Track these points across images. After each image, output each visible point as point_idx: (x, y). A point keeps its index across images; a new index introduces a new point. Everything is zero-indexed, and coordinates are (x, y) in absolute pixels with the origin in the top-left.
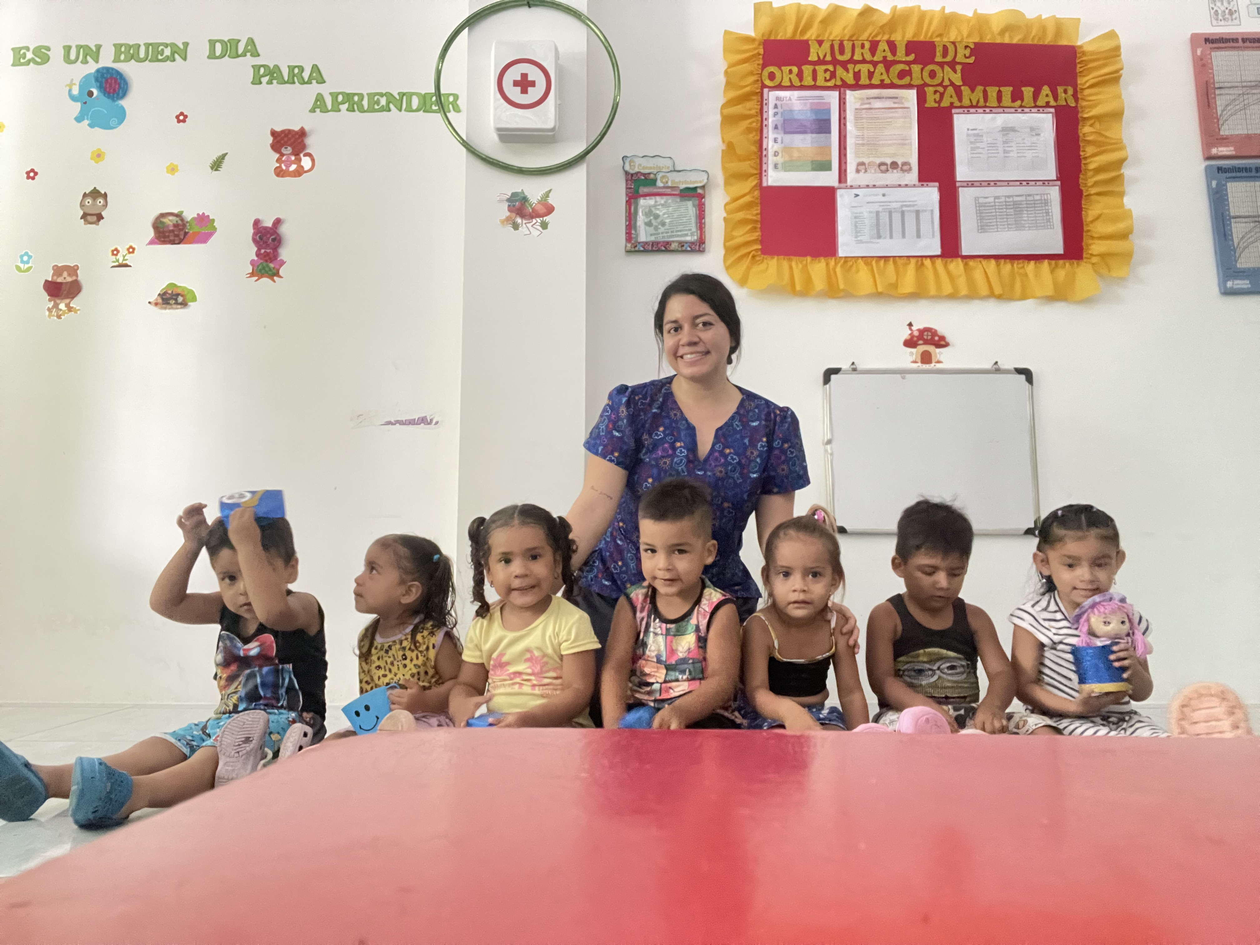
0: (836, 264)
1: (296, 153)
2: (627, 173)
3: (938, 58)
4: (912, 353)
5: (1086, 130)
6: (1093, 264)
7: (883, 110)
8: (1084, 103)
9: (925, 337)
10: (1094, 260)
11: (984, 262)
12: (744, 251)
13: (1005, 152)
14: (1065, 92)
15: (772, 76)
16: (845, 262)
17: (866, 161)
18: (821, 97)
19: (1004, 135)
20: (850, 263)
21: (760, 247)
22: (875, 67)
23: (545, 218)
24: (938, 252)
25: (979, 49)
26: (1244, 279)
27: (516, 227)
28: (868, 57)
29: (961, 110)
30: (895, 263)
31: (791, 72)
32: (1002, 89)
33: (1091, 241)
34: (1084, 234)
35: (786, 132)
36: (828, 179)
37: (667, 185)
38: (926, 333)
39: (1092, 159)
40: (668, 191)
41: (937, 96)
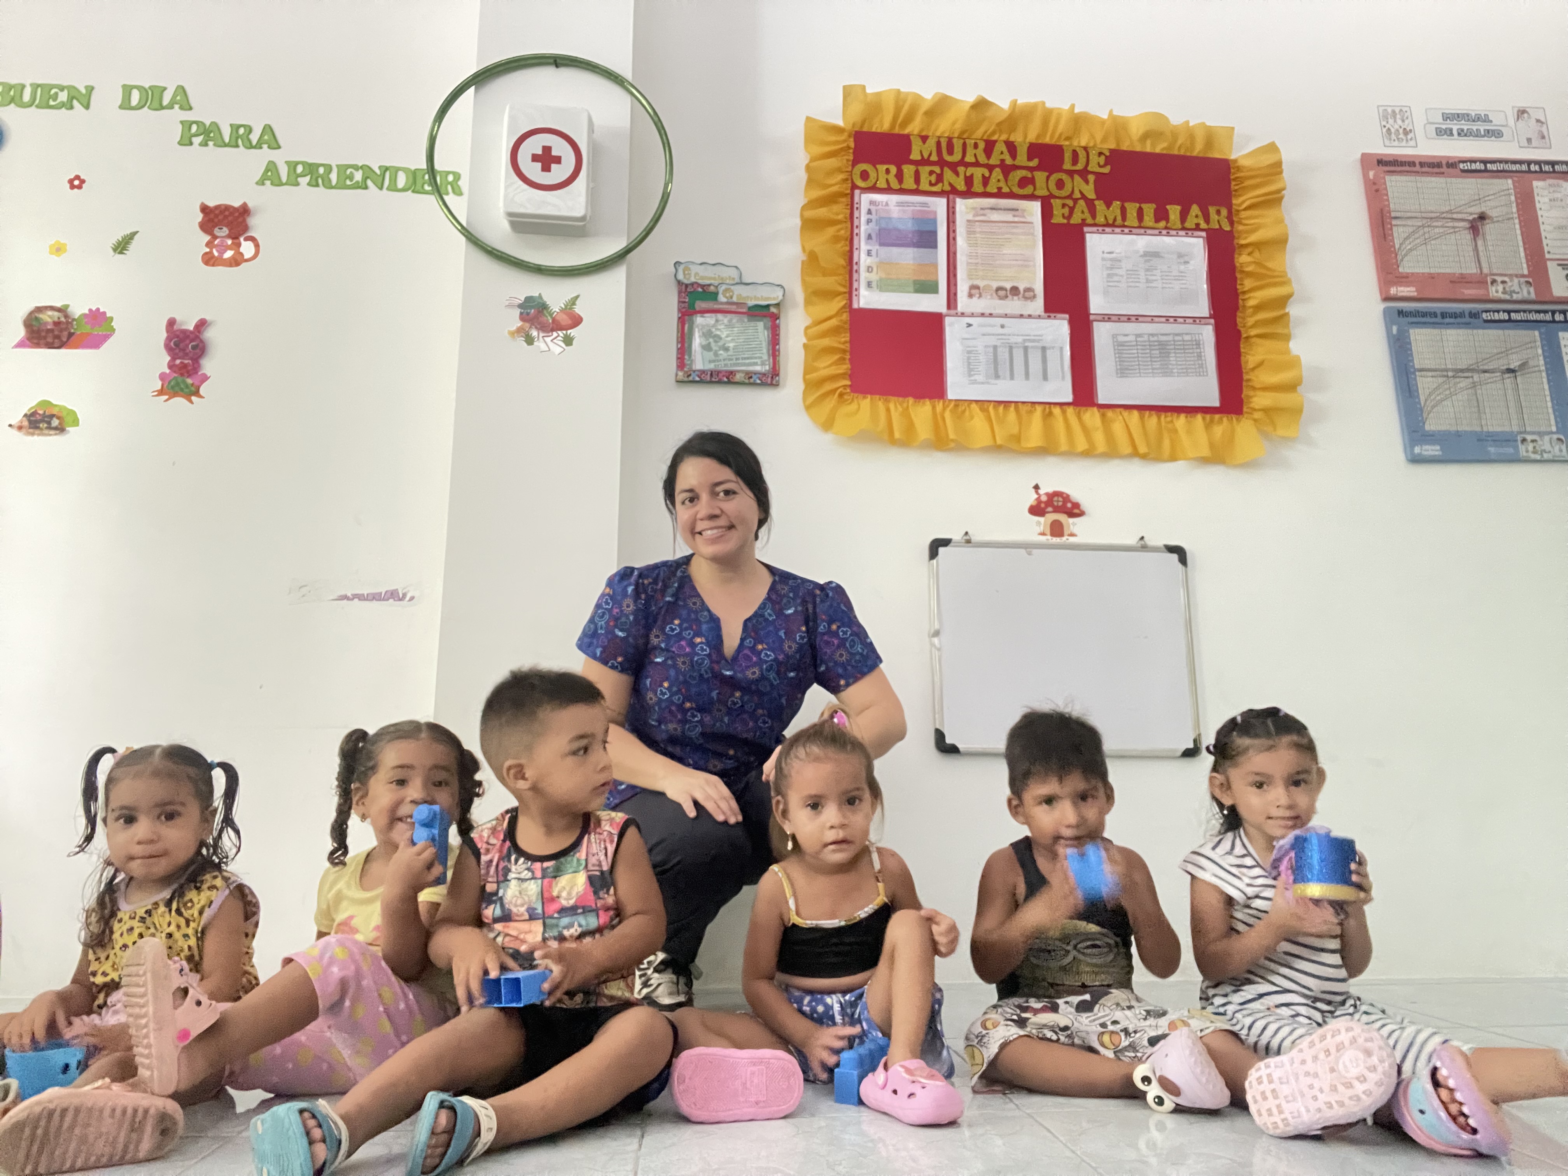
0: (944, 409)
1: (235, 237)
2: (679, 283)
3: (1067, 166)
4: (1039, 523)
5: (1243, 259)
6: (1255, 420)
7: (1001, 224)
8: (1241, 228)
9: (1056, 504)
10: (1257, 415)
11: (1126, 413)
12: (828, 387)
13: (1148, 281)
14: (1218, 212)
15: (865, 175)
16: (956, 406)
17: (981, 284)
18: (925, 204)
19: (1146, 261)
20: (960, 409)
21: (849, 383)
22: (991, 172)
23: (569, 332)
24: (1069, 398)
25: (1116, 157)
26: (1434, 445)
27: (530, 341)
28: (982, 159)
29: (1094, 229)
30: (1017, 410)
31: (888, 171)
32: (1143, 206)
33: (1251, 393)
34: (1244, 384)
35: (882, 244)
36: (934, 303)
37: (730, 300)
38: (1056, 499)
39: (1252, 295)
40: (733, 308)
41: (1066, 211)
